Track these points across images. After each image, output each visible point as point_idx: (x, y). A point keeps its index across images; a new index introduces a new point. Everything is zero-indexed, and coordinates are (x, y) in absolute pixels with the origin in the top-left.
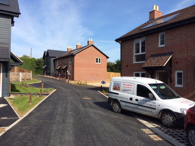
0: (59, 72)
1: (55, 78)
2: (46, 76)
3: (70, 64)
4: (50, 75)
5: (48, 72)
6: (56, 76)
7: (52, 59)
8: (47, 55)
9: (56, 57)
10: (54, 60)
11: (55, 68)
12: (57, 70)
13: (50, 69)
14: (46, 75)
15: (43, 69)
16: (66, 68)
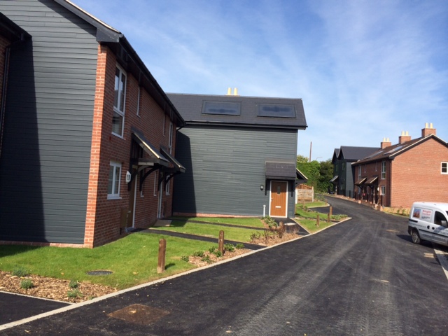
0: (362, 189)
1: (353, 200)
2: (338, 196)
3: (384, 174)
4: (345, 195)
5: (341, 189)
6: (356, 196)
7: (349, 165)
8: (339, 157)
9: (356, 161)
10: (352, 165)
11: (354, 182)
12: (358, 185)
13: (344, 183)
14: (338, 194)
15: (332, 183)
16: (376, 183)
